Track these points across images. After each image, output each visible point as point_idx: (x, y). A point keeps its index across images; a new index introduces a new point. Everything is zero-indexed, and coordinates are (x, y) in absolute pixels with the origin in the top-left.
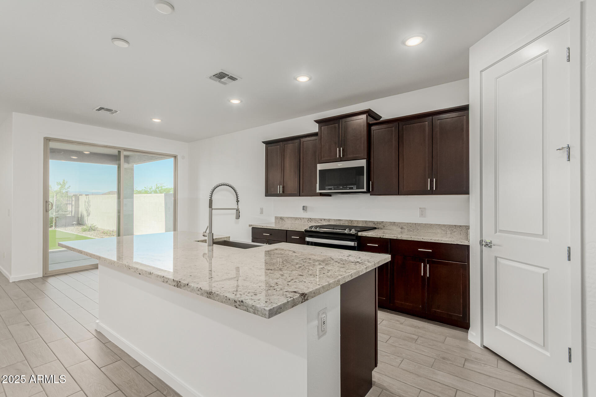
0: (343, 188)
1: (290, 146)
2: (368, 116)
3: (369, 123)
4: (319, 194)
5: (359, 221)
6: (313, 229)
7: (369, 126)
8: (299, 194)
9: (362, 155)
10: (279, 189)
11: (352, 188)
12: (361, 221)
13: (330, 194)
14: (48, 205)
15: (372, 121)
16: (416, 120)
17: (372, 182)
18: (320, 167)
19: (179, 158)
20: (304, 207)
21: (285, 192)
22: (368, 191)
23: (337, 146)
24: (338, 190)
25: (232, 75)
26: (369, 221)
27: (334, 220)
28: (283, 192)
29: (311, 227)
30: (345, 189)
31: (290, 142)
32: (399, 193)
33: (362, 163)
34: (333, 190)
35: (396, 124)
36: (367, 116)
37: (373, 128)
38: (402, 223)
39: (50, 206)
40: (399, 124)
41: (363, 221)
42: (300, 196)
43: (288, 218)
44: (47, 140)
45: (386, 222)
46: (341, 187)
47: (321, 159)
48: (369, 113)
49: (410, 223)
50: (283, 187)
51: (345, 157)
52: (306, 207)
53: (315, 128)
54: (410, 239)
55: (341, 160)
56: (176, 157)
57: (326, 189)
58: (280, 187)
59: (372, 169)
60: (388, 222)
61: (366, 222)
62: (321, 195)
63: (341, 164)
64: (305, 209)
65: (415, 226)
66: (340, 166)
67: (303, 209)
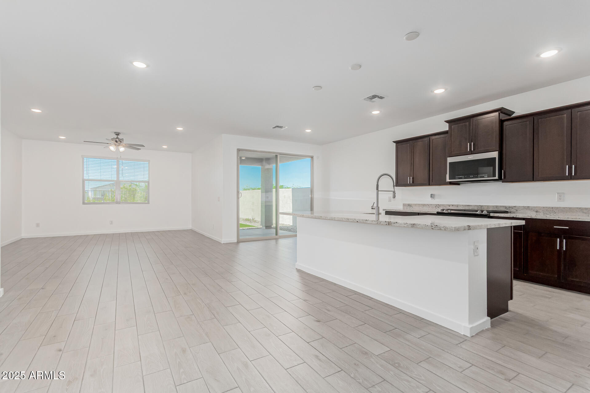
0: (474, 177)
1: (420, 143)
2: (501, 114)
3: (501, 119)
4: (449, 183)
5: (489, 206)
6: (444, 211)
7: (501, 122)
8: (429, 183)
9: (494, 148)
10: (409, 180)
11: (483, 177)
12: (491, 206)
13: (459, 183)
14: (239, 194)
15: (504, 117)
16: (553, 114)
17: (504, 171)
18: (450, 160)
19: (315, 158)
20: (432, 195)
21: (415, 183)
22: (500, 179)
23: (468, 142)
24: (468, 178)
25: (381, 96)
26: (500, 206)
27: (463, 205)
28: (413, 182)
29: (443, 210)
30: (475, 178)
31: (420, 140)
32: (533, 179)
33: (495, 154)
34: (463, 179)
35: (531, 118)
36: (499, 114)
37: (505, 123)
38: (537, 207)
39: (240, 195)
40: (534, 118)
41: (493, 206)
42: (429, 185)
43: (416, 205)
44: (239, 150)
45: (519, 206)
46: (472, 176)
47: (451, 153)
48: (501, 111)
49: (547, 207)
50: (413, 178)
51: (476, 150)
52: (434, 195)
53: (446, 127)
54: (545, 218)
55: (471, 153)
56: (312, 157)
57: (456, 178)
58: (410, 179)
59: (504, 159)
60: (522, 207)
61: (497, 207)
62: (451, 183)
63: (472, 156)
64: (433, 196)
65: (551, 209)
66: (471, 158)
67: (431, 197)
